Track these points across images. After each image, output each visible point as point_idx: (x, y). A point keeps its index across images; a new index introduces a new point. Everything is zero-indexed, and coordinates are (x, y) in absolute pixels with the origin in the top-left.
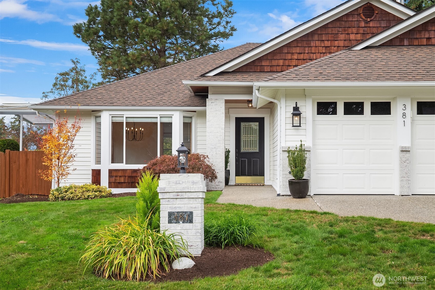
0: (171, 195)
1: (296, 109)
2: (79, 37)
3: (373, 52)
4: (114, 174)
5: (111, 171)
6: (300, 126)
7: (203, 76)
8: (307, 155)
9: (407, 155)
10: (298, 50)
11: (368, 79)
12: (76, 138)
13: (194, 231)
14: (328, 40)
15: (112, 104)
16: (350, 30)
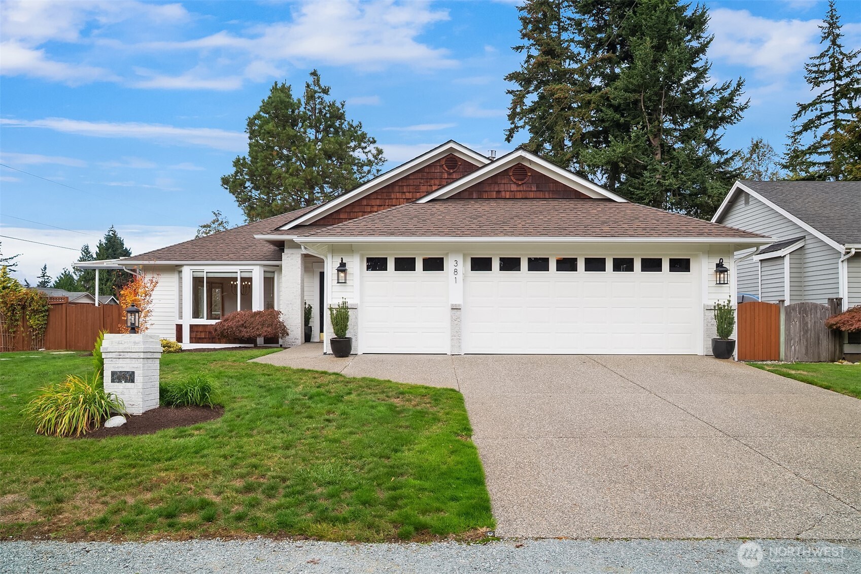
0: (114, 355)
1: (343, 265)
2: (227, 188)
3: (437, 206)
4: (195, 329)
5: (192, 327)
6: (345, 283)
7: (277, 229)
8: (350, 313)
9: (458, 312)
10: (378, 202)
11: (413, 234)
13: (135, 391)
14: (409, 192)
15: (193, 259)
16: (432, 182)
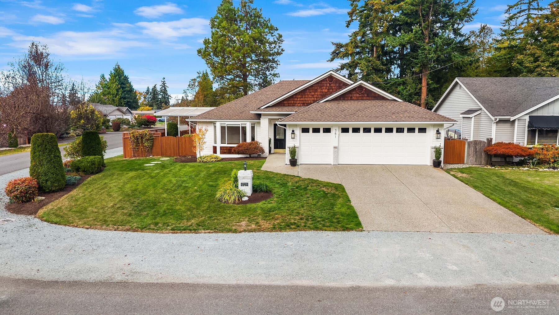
0: (242, 178)
1: (293, 131)
2: (200, 56)
3: (328, 103)
4: (222, 148)
5: (221, 147)
6: (294, 138)
7: (259, 108)
8: (297, 150)
9: (336, 149)
10: (300, 96)
11: (320, 121)
12: (206, 134)
13: (249, 188)
14: (313, 92)
15: (221, 119)
16: (323, 87)
